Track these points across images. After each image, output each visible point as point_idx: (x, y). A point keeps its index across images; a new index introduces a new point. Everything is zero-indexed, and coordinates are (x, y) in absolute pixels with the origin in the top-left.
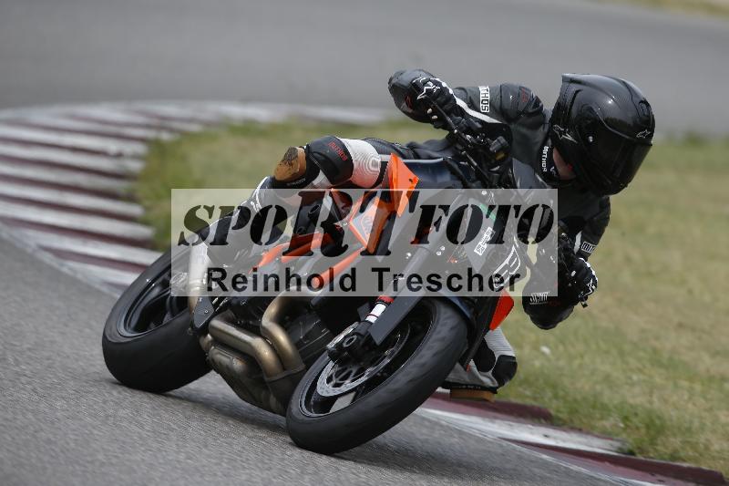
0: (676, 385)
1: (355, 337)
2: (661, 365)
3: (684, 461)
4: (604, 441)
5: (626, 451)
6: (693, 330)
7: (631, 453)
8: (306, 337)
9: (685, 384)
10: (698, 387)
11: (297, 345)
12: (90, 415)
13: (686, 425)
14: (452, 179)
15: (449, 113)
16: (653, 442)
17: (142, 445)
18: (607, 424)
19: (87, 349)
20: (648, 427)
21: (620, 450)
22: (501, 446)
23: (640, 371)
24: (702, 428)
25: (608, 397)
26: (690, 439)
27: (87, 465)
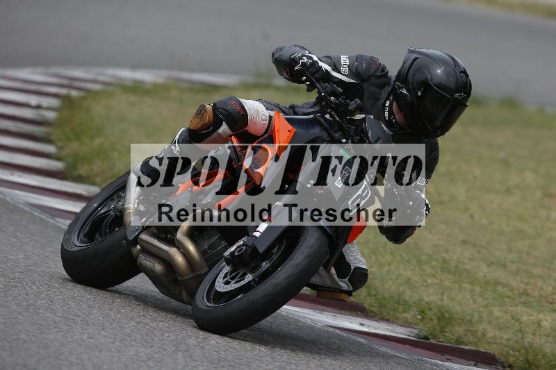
0: (460, 287)
1: (244, 248)
2: (449, 272)
3: (467, 345)
4: (406, 329)
5: (422, 337)
6: (474, 245)
7: (426, 338)
8: (210, 248)
9: (468, 286)
10: (477, 289)
11: (203, 253)
12: (16, 304)
13: (468, 318)
14: (320, 130)
15: (318, 80)
16: (442, 331)
17: (55, 327)
18: (409, 316)
19: (14, 254)
20: (439, 319)
21: (418, 336)
22: (328, 332)
23: (434, 276)
24: (480, 320)
25: (408, 295)
26: (471, 328)
27: (13, 342)
